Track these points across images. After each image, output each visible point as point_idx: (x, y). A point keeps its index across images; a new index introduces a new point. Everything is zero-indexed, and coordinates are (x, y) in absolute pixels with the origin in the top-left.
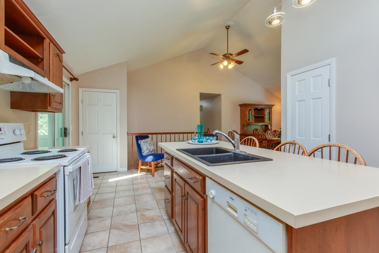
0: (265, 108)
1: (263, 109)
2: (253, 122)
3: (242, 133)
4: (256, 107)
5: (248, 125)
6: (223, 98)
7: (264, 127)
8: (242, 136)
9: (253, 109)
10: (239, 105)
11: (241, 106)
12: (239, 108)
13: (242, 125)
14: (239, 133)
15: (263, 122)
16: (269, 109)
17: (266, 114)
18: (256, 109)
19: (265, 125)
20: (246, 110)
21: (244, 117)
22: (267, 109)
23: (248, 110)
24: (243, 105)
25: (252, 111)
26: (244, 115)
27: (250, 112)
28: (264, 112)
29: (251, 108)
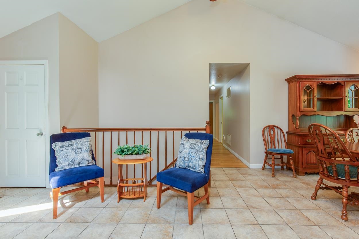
0: (344, 82)
1: (341, 84)
2: (316, 109)
3: (291, 130)
4: (322, 81)
5: (304, 115)
7: (342, 119)
8: (290, 136)
9: (315, 86)
10: (286, 80)
12: (286, 85)
13: (291, 115)
14: (285, 129)
15: (341, 109)
16: (354, 84)
17: (347, 94)
18: (323, 87)
19: (346, 116)
20: (300, 87)
21: (295, 101)
22: (350, 83)
23: (304, 88)
24: (293, 79)
25: (312, 89)
26: (295, 98)
27: (308, 90)
28: (342, 89)
29: (311, 84)
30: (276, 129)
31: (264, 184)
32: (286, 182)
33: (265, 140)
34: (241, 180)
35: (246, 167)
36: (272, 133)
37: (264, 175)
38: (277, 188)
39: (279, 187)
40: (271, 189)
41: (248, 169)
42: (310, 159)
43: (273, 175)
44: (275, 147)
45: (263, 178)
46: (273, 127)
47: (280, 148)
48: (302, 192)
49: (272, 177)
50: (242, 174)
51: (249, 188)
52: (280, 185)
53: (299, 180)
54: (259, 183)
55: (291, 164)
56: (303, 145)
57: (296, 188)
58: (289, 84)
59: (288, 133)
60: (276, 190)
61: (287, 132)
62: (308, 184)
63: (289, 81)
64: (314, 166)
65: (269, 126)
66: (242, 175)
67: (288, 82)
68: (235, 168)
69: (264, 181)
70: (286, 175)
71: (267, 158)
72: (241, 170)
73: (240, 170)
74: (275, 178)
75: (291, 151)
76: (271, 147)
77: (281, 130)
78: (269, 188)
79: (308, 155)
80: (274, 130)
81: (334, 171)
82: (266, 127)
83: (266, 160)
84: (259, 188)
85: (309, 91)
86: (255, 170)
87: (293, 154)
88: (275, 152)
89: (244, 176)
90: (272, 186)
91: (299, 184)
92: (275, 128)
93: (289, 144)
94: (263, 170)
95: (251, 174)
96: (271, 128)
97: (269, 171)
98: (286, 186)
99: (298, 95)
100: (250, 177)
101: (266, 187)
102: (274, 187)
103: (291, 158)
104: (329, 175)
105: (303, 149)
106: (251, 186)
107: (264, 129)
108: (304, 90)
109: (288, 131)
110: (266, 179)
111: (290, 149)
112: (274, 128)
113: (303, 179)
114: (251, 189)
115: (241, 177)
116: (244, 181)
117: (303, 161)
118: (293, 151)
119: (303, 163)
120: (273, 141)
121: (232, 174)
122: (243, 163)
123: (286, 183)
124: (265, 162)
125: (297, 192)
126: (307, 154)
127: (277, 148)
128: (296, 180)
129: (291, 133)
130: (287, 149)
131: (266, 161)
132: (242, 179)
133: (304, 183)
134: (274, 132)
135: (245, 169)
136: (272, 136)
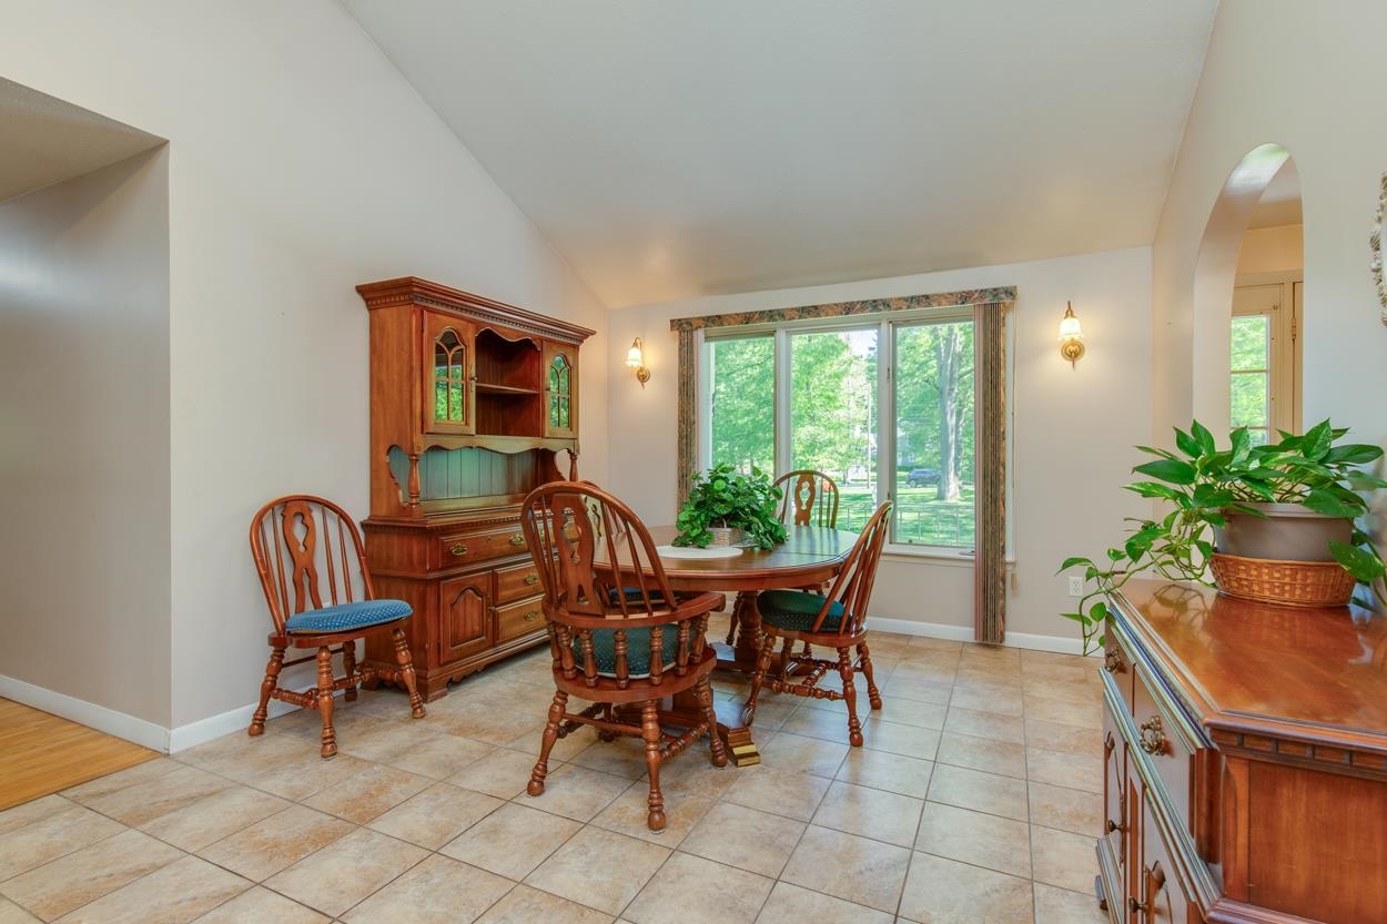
0: (542, 340)
1: (534, 347)
2: (472, 428)
3: (383, 512)
5: (437, 448)
6: (179, 170)
8: (381, 540)
9: (470, 337)
10: (361, 290)
11: (376, 295)
12: (360, 314)
13: (383, 448)
14: (359, 511)
15: (534, 430)
16: (561, 350)
17: (546, 382)
18: (490, 344)
19: (538, 453)
20: (422, 331)
21: (406, 388)
22: (555, 348)
23: (438, 338)
24: (394, 292)
25: (463, 347)
26: (405, 374)
27: (450, 348)
28: (536, 363)
29: (459, 328)
30: (317, 515)
31: (303, 822)
32: (396, 755)
33: (265, 578)
34: (142, 872)
35: (143, 753)
36: (299, 532)
37: (271, 766)
38: (377, 815)
39: (383, 798)
40: (354, 836)
41: (155, 767)
42: (462, 622)
43: (329, 747)
44: (317, 604)
45: (278, 784)
46: (305, 503)
47: (342, 599)
48: (480, 779)
49: (324, 757)
50: (132, 821)
51: (228, 897)
52: (382, 789)
53: (437, 725)
54: (269, 831)
55: (401, 665)
56: (442, 569)
57: (452, 769)
58: (370, 310)
59: (371, 525)
60: (378, 825)
61: (364, 525)
62: (478, 730)
63: (374, 299)
64: (475, 645)
65: (285, 503)
66: (133, 833)
67: (367, 300)
68: (53, 800)
69: (295, 800)
70: (380, 721)
71: (278, 664)
72: (112, 791)
73: (102, 794)
74: (336, 759)
75: (397, 607)
76: (300, 609)
77: (343, 516)
78: (343, 835)
79: (455, 606)
80: (312, 518)
81: (622, 659)
82: (271, 507)
83: (275, 677)
84: (287, 868)
85: (453, 352)
86: (206, 754)
87: (410, 617)
88: (337, 630)
89: (145, 827)
90: (347, 817)
91: (451, 746)
92: (312, 506)
93: (380, 579)
94: (256, 738)
95: (193, 791)
96: (294, 508)
97: (289, 729)
98: (407, 780)
99: (416, 364)
100: (196, 821)
101: (323, 840)
102: (361, 815)
103: (401, 640)
104: (600, 676)
105: (439, 589)
106: (229, 882)
107: (259, 522)
108: (438, 346)
109: (369, 519)
110: (298, 783)
111: (388, 597)
112: (310, 511)
113: (450, 711)
114: (241, 900)
115: (132, 845)
116: (165, 871)
117: (439, 638)
118: (408, 606)
119: (439, 644)
120: (305, 575)
121: (48, 858)
122: (104, 735)
123: (402, 766)
124: (270, 690)
125: (462, 790)
126: (452, 605)
127: (327, 604)
128: (428, 731)
129: (385, 526)
130: (377, 598)
131: (274, 682)
132: (144, 860)
133: (462, 731)
134: (309, 528)
135: (134, 772)
136: (302, 549)
